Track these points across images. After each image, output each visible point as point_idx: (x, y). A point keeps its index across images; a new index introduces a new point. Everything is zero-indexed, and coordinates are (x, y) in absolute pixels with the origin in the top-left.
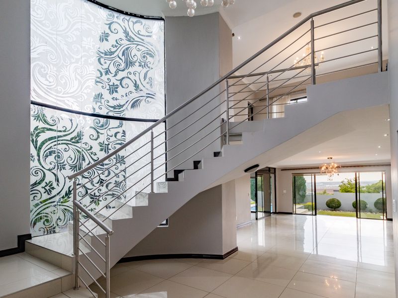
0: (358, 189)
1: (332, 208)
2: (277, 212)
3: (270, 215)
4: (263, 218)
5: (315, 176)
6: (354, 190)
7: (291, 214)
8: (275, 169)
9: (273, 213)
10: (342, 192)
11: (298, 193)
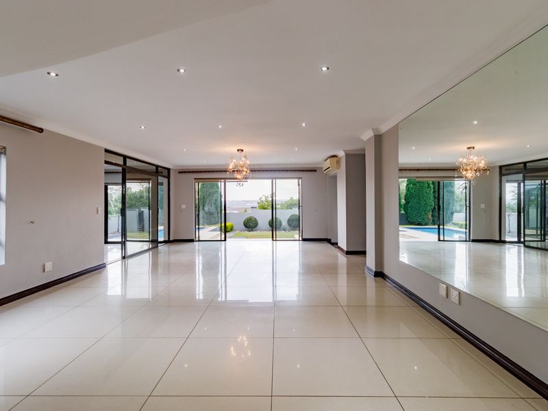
0: (274, 207)
1: (249, 228)
2: (171, 239)
3: (157, 246)
4: (149, 250)
5: (225, 184)
6: (270, 207)
7: (192, 241)
8: (169, 170)
9: (165, 242)
10: (260, 209)
11: (203, 209)
